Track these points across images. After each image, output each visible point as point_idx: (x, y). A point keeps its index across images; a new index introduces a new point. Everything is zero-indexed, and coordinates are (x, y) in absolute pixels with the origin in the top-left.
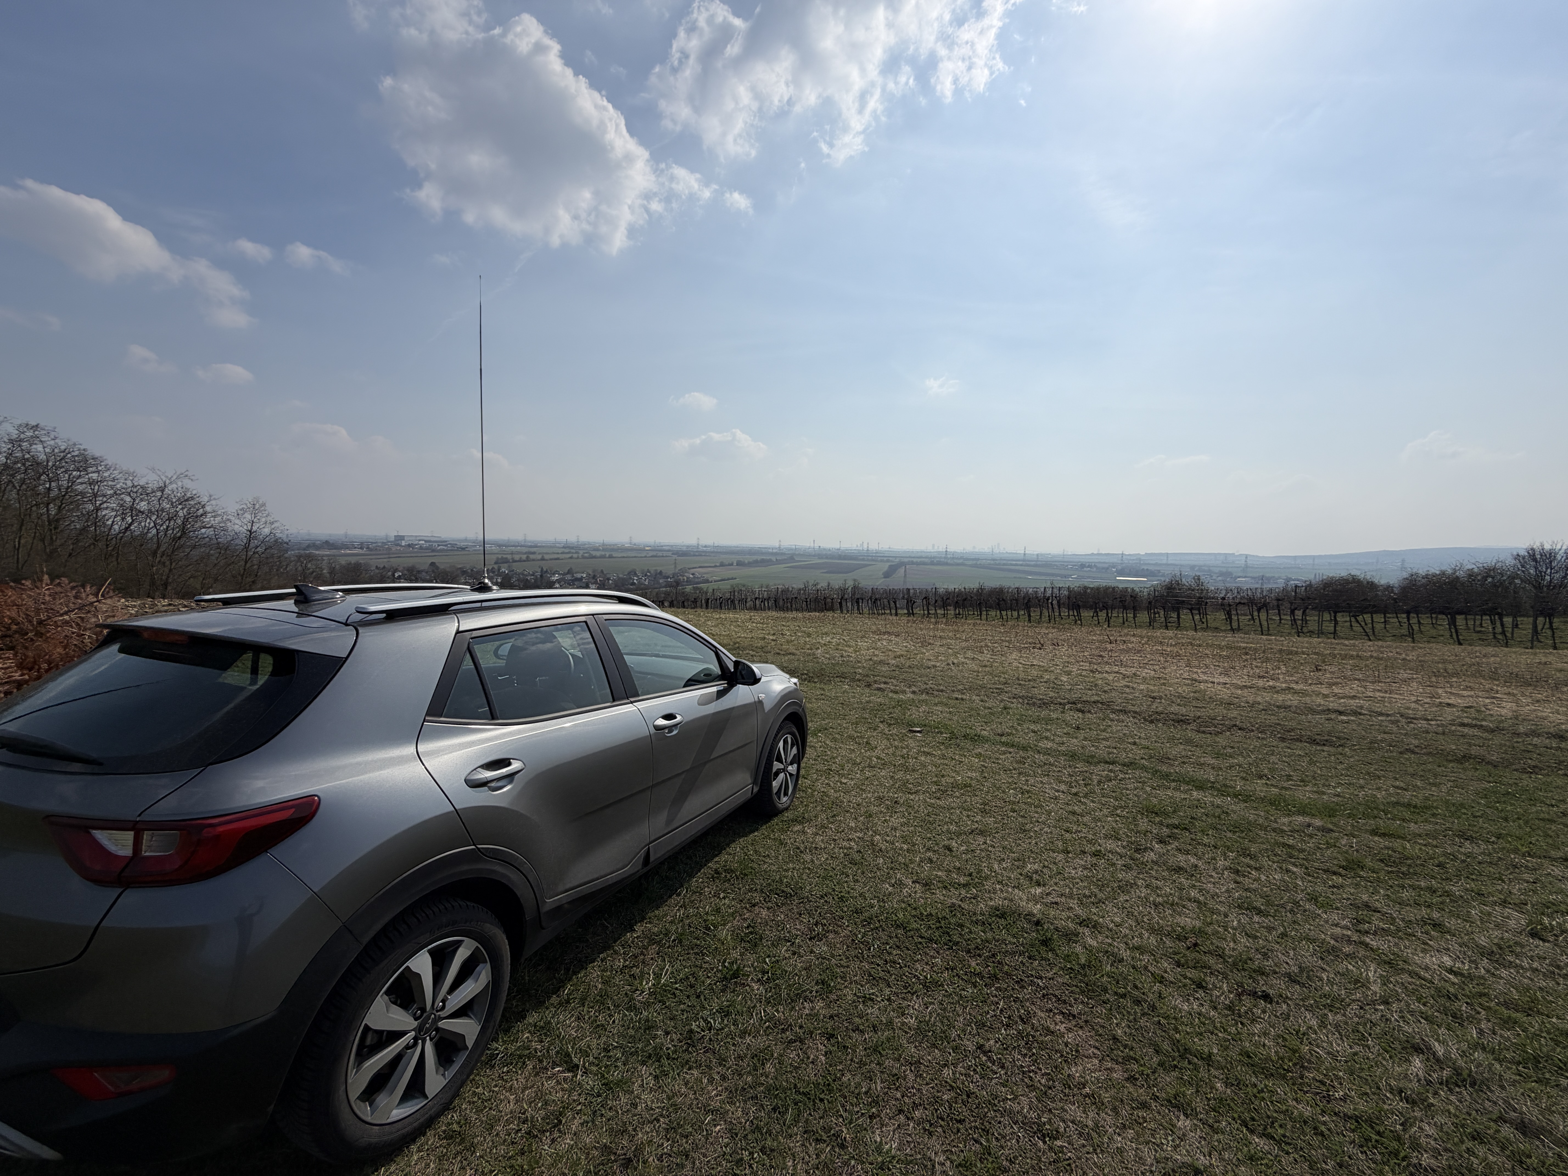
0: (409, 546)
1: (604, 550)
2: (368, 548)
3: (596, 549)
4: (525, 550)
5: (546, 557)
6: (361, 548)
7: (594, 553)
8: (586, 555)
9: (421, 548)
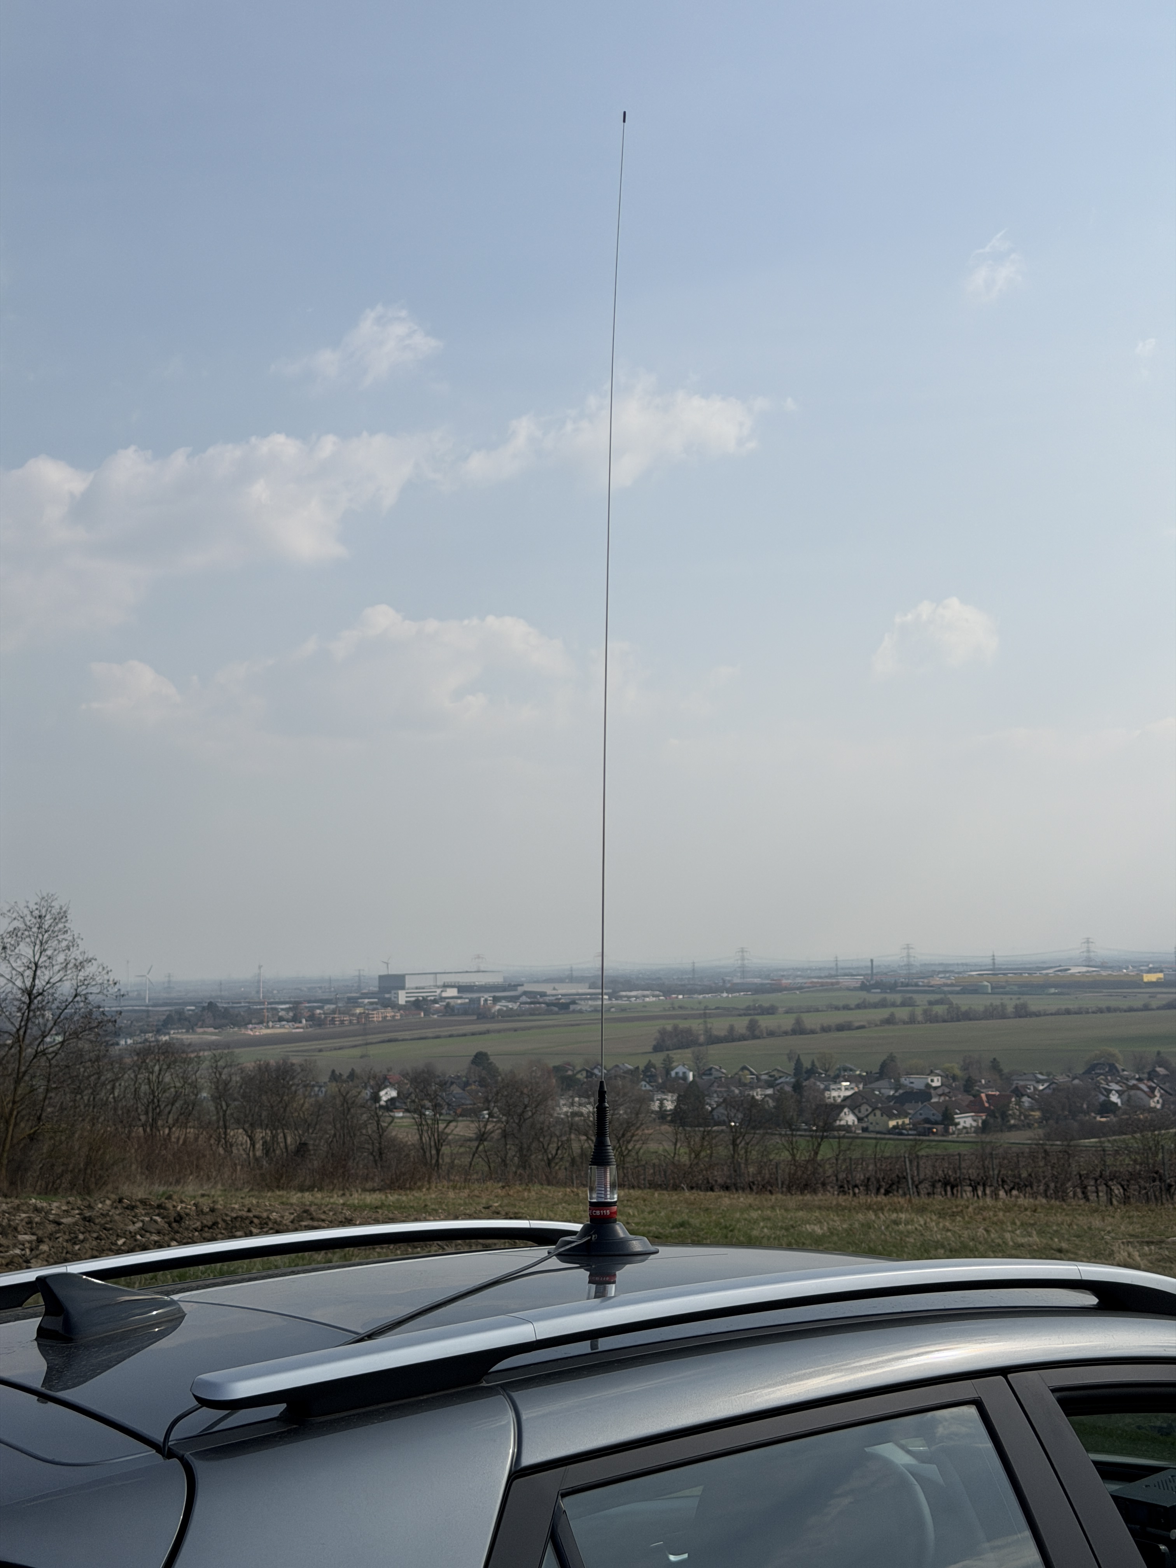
0: (418, 1005)
1: (997, 989)
2: (311, 1018)
3: (972, 989)
4: (743, 999)
5: (811, 1021)
6: (296, 1019)
7: (964, 1002)
8: (939, 1009)
9: (449, 1010)
